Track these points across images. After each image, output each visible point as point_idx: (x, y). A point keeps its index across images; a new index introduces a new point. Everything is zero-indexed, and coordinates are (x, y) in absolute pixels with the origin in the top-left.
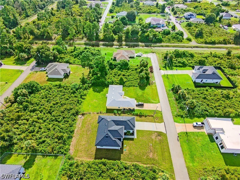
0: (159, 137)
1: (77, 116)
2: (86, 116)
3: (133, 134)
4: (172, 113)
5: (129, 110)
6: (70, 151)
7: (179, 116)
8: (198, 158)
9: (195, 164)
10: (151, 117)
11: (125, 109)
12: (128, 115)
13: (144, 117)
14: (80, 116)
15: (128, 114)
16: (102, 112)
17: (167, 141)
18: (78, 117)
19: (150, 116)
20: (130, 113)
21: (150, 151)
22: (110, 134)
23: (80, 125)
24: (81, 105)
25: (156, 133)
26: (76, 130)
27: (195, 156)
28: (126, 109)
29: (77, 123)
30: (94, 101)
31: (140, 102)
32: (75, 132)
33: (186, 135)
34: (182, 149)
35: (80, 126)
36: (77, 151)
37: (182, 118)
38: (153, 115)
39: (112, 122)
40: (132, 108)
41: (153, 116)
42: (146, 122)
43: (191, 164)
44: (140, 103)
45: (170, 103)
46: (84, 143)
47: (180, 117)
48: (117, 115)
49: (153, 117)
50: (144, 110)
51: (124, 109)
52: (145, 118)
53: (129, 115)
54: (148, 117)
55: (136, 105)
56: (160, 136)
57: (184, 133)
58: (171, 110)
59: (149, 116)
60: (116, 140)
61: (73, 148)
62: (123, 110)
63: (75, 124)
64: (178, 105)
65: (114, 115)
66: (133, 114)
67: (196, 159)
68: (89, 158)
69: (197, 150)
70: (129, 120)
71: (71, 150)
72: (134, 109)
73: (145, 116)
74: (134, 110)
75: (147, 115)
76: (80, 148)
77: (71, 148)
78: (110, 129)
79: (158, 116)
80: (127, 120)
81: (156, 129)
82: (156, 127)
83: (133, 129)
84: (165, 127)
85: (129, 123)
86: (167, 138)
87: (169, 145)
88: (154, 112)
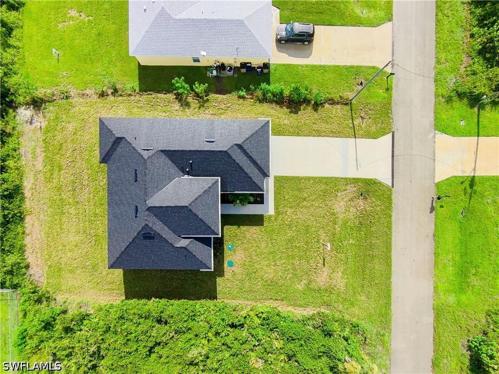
0: (361, 202)
1: (11, 111)
2: (51, 110)
3: (259, 199)
4: (436, 81)
5: (243, 71)
6: (31, 271)
7: (460, 95)
8: (482, 279)
9: (463, 298)
10: (339, 106)
11: (223, 64)
12: (241, 101)
13: (310, 109)
14: (24, 113)
15: (240, 97)
16: (118, 86)
17: (390, 217)
18: (18, 117)
19: (338, 103)
20: (248, 90)
21: (321, 261)
22: (158, 227)
23: (40, 159)
24: (9, 46)
25: (351, 188)
26: (28, 186)
27: (474, 271)
28: (231, 68)
29: (22, 151)
30: (72, 18)
31: (296, 24)
32: (27, 193)
33: (469, 191)
34: (437, 247)
35: (40, 166)
36: (57, 270)
37: (472, 107)
38: (349, 95)
39: (164, 159)
40: (256, 61)
41: (347, 103)
42: (319, 134)
43: (452, 299)
44: (298, 27)
45: (438, 21)
46: (74, 239)
47: (465, 100)
48: (190, 99)
49: (348, 108)
50: (314, 68)
51: (222, 67)
52: (316, 115)
53: (243, 98)
54: (327, 105)
55: (279, 41)
56: (365, 198)
57: (462, 183)
58: (438, 62)
59: (332, 102)
60: (188, 248)
61: (39, 260)
62: (215, 73)
63: (15, 154)
64: (475, 29)
65: (177, 106)
66: (259, 93)
67: (474, 280)
68: (106, 292)
69: (490, 252)
70: (240, 146)
71: (35, 268)
72: (266, 66)
73: (316, 103)
74: (266, 71)
75: (323, 97)
76: (64, 260)
77: (30, 258)
78: (156, 200)
79: (369, 101)
80: (232, 147)
81: (356, 167)
82: (357, 158)
83: (260, 184)
84: (393, 156)
85: (240, 158)
86: (393, 205)
87: (393, 234)
88: (357, 77)
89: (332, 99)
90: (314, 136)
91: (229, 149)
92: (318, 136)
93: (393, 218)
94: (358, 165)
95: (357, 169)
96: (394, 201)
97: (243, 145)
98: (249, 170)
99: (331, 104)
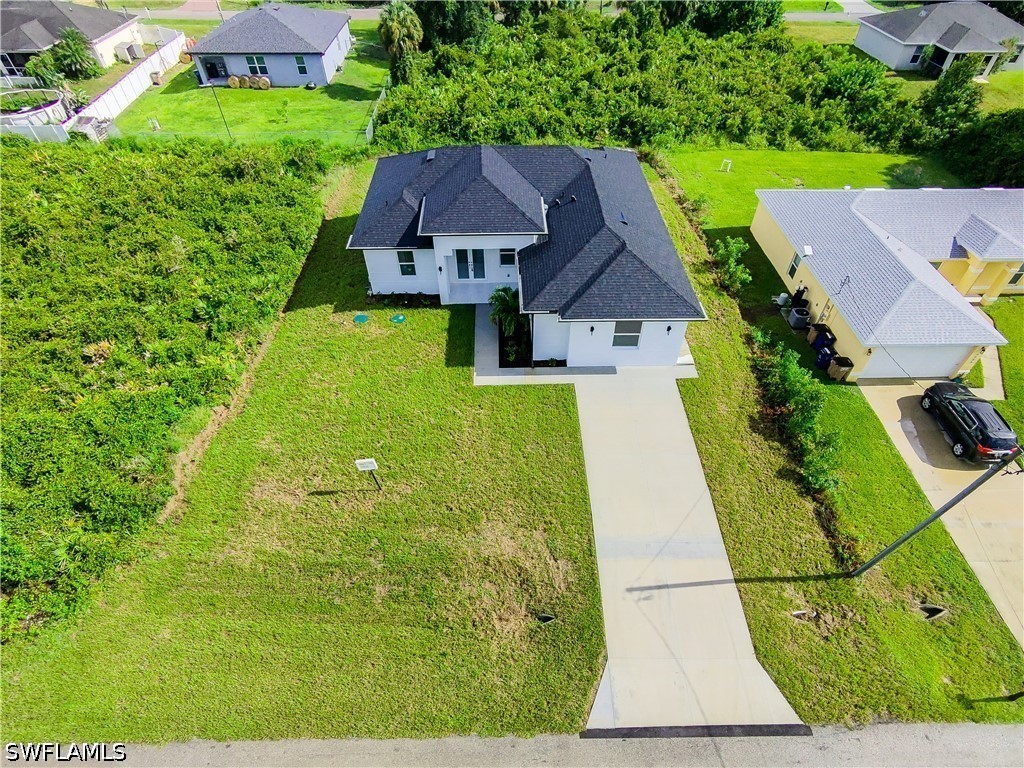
13: (779, 461)
15: (748, 337)
17: (462, 730)
19: (829, 533)
21: (327, 485)
25: (561, 572)
42: (715, 477)
52: (766, 472)
53: (751, 341)
54: (809, 503)
56: (532, 633)
59: (827, 519)
66: (773, 359)
70: (622, 249)
79: (885, 639)
80: (616, 236)
81: (636, 585)
82: (667, 586)
83: (540, 299)
84: (710, 731)
85: (593, 253)
86: (509, 737)
87: (388, 744)
88: (945, 593)
89: (832, 516)
90: (703, 465)
91: (609, 229)
92: (707, 475)
93: (454, 741)
94: (646, 593)
95: (630, 590)
96: (528, 743)
97: (625, 253)
98: (571, 275)
99: (818, 514)
